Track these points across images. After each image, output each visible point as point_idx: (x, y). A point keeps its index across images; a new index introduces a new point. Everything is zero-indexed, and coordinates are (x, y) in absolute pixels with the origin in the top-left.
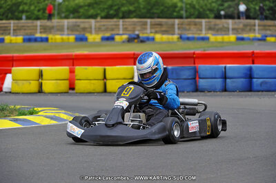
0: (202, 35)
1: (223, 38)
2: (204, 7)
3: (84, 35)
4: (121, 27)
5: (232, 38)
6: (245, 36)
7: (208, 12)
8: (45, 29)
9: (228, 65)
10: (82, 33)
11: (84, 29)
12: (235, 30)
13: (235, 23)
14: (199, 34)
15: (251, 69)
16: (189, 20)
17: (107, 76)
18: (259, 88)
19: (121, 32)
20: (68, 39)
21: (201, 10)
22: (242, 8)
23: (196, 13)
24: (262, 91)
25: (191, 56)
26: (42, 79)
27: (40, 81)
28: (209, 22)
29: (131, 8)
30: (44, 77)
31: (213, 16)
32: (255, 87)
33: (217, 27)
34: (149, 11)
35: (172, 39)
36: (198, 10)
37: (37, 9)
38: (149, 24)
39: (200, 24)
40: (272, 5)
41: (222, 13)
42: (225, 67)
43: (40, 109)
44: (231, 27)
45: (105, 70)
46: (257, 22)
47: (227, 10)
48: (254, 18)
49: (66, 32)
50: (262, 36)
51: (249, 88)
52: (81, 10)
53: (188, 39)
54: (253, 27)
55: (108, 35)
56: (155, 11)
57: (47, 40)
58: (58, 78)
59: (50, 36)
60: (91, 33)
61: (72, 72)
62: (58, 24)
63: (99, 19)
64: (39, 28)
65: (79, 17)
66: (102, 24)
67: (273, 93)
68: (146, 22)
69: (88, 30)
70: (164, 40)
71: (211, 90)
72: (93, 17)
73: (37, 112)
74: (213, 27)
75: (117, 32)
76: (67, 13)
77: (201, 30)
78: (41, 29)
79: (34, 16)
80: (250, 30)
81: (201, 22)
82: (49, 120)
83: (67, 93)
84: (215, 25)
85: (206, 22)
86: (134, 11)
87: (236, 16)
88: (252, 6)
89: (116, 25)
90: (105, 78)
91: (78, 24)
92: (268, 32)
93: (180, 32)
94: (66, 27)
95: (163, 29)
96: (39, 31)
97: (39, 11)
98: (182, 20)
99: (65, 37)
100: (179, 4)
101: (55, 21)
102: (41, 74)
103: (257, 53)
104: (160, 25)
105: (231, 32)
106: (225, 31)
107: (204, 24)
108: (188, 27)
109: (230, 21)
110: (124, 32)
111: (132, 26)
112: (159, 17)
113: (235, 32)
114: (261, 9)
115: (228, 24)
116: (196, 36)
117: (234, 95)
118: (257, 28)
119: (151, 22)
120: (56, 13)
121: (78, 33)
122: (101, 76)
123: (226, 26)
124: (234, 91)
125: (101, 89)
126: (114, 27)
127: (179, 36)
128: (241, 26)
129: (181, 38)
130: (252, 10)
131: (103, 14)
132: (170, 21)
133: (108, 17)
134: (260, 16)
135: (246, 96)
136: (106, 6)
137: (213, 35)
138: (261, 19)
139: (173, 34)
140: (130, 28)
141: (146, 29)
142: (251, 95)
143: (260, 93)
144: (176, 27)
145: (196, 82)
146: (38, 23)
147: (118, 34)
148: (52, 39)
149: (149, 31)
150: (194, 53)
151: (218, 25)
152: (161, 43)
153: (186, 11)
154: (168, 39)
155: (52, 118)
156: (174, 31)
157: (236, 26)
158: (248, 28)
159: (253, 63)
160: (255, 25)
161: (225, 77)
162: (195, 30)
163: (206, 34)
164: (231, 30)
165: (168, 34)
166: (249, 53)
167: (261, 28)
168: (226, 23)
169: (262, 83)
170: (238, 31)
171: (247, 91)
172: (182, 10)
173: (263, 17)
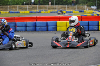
0: (17, 11)
2: (18, 1)
5: (28, 12)
6: (33, 11)
7: (19, 3)
9: (27, 22)
12: (29, 9)
13: (29, 6)
14: (16, 11)
15: (35, 23)
16: (13, 6)
23: (16, 4)
24: (40, 31)
25: (14, 18)
28: (20, 6)
31: (21, 4)
32: (37, 30)
33: (23, 8)
35: (7, 13)
36: (16, 2)
39: (17, 7)
41: (25, 3)
42: (26, 22)
44: (28, 8)
46: (37, 6)
47: (26, 2)
50: (39, 11)
51: (35, 30)
53: (12, 12)
56: (2, 3)
67: (44, 32)
70: (4, 13)
71: (21, 31)
74: (21, 8)
77: (17, 9)
80: (35, 9)
81: (17, 6)
84: (22, 7)
85: (18, 6)
87: (30, 4)
92: (42, 10)
93: (9, 10)
95: (4, 9)
98: (10, 6)
103: (38, 17)
104: (3, 8)
105: (27, 10)
106: (25, 9)
107: (18, 7)
108: (12, 8)
109: (27, 6)
112: (2, 5)
116: (15, 11)
117: (29, 33)
118: (37, 8)
123: (26, 7)
124: (29, 31)
127: (9, 12)
128: (31, 7)
129: (10, 12)
132: (6, 6)
134: (39, 4)
135: (34, 33)
137: (21, 11)
138: (39, 5)
139: (7, 11)
142: (36, 33)
143: (39, 32)
144: (8, 8)
145: (15, 28)
150: (15, 18)
151: (23, 7)
153: (12, 3)
154: (5, 12)
156: (7, 10)
157: (29, 8)
158: (34, 8)
159: (36, 21)
160: (36, 7)
161: (26, 26)
162: (15, 9)
163: (19, 11)
164: (27, 9)
165: (5, 11)
166: (35, 17)
167: (39, 8)
168: (26, 6)
169: (40, 28)
170: (30, 9)
171: (34, 31)
172: (10, 2)
173: (40, 4)
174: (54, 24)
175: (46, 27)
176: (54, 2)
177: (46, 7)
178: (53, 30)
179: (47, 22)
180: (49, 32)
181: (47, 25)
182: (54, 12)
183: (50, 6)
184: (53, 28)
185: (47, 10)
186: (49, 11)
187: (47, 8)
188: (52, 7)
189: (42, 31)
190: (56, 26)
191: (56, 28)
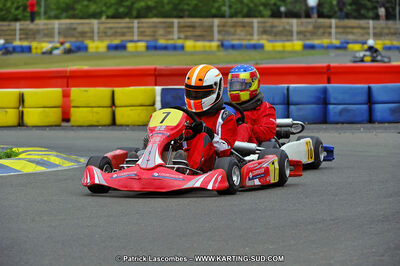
0: (253, 42)
3: (82, 42)
4: (136, 30)
5: (298, 45)
6: (316, 42)
7: (261, 8)
8: (27, 34)
9: (292, 85)
10: (80, 39)
11: (83, 34)
12: (301, 34)
13: (302, 23)
14: (249, 40)
15: (325, 91)
16: (234, 20)
17: (117, 102)
18: (337, 119)
19: (136, 38)
21: (252, 5)
23: (245, 10)
24: (343, 123)
26: (23, 107)
27: (21, 109)
28: (264, 23)
29: (151, 3)
30: (26, 104)
31: (268, 13)
32: (332, 117)
33: (275, 30)
34: (175, 8)
35: (210, 47)
36: (248, 5)
37: (15, 5)
38: (176, 25)
39: (251, 25)
41: (283, 9)
42: (288, 89)
43: (21, 150)
44: (295, 29)
45: (113, 92)
46: (333, 21)
47: (290, 7)
48: (329, 17)
49: (56, 39)
50: (342, 43)
51: (324, 119)
52: (78, 7)
53: (233, 47)
54: (328, 30)
55: (116, 42)
56: (186, 7)
57: (29, 49)
58: (46, 105)
59: (34, 45)
60: (92, 39)
61: (66, 95)
62: (45, 27)
63: (103, 19)
64: (18, 32)
65: (74, 17)
66: (109, 25)
67: (359, 126)
68: (173, 23)
69: (89, 35)
70: (198, 49)
72: (96, 15)
73: (17, 155)
74: (268, 29)
75: (131, 38)
76: (59, 12)
77: (252, 35)
78: (20, 34)
79: (11, 17)
80: (324, 33)
81: (252, 22)
82: (34, 165)
83: (59, 126)
84: (272, 27)
85: (258, 23)
86: (155, 8)
87: (303, 14)
89: (129, 28)
90: (113, 104)
91: (75, 26)
92: (351, 37)
93: (220, 37)
94: (56, 31)
95: (197, 33)
96: (18, 37)
97: (17, 8)
98: (223, 20)
101: (41, 23)
102: (22, 99)
103: (334, 68)
104: (193, 27)
105: (295, 37)
106: (287, 35)
107: (256, 25)
108: (232, 30)
109: (294, 21)
110: (140, 38)
111: (152, 29)
112: (190, 16)
113: (301, 37)
114: (341, 3)
115: (292, 26)
116: (245, 42)
118: (333, 30)
119: (179, 23)
120: (42, 10)
121: (74, 40)
122: (108, 102)
123: (288, 27)
125: (107, 119)
126: (125, 30)
127: (219, 43)
128: (310, 28)
129: (222, 45)
130: (327, 5)
131: (111, 12)
132: (207, 21)
133: (116, 16)
134: (339, 14)
135: (318, 130)
137: (269, 41)
138: (340, 18)
139: (211, 40)
140: (149, 31)
141: (171, 33)
142: (326, 129)
143: (339, 126)
144: (216, 29)
146: (18, 25)
147: (131, 41)
148: (36, 48)
149: (175, 36)
151: (275, 27)
152: (194, 53)
153: (230, 7)
154: (204, 47)
155: (38, 163)
156: (212, 35)
157: (302, 29)
158: (321, 31)
159: (329, 82)
160: (330, 27)
161: (287, 102)
162: (243, 34)
163: (259, 40)
164: (295, 34)
165: (204, 40)
166: (323, 68)
167: (340, 30)
168: (288, 23)
169: (341, 112)
170: (305, 36)
171: (320, 123)
172: (224, 5)
173: (343, 14)
175: (365, 107)
176: (394, 9)
177: (369, 28)
178: (392, 118)
179: (369, 88)
180: (376, 125)
181: (370, 100)
183: (382, 23)
184: (393, 111)
186: (379, 45)
187: (371, 31)
188: (389, 28)
189: (351, 121)
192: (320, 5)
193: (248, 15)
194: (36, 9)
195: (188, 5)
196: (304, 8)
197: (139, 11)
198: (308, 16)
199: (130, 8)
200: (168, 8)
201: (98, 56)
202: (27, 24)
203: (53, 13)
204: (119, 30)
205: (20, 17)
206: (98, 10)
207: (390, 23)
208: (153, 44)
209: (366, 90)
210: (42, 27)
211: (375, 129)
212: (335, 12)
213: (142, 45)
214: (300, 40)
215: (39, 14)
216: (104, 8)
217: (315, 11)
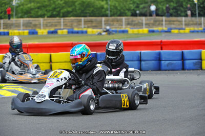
1: (138, 31)
2: (124, 8)
3: (35, 30)
4: (62, 23)
5: (146, 30)
6: (155, 29)
7: (127, 11)
8: (7, 26)
9: (142, 51)
10: (34, 28)
11: (35, 25)
12: (147, 25)
13: (148, 19)
14: (121, 28)
15: (160, 54)
16: (113, 18)
17: (53, 60)
18: (166, 68)
19: (62, 27)
20: (23, 33)
21: (122, 11)
22: (153, 8)
23: (119, 13)
24: (169, 70)
28: (128, 19)
29: (70, 9)
31: (129, 13)
32: (163, 67)
33: (134, 23)
34: (82, 11)
36: (120, 10)
38: (83, 21)
39: (121, 20)
40: (175, 5)
41: (138, 12)
42: (140, 53)
43: (4, 85)
44: (144, 22)
45: (51, 56)
46: (164, 18)
47: (141, 10)
48: (162, 16)
49: (22, 28)
50: (168, 29)
51: (159, 68)
52: (33, 12)
54: (161, 23)
55: (52, 29)
56: (88, 11)
57: (8, 34)
59: (10, 31)
60: (40, 28)
62: (16, 22)
63: (46, 18)
64: (2, 25)
65: (31, 17)
66: (49, 21)
67: (177, 72)
68: (81, 19)
69: (38, 26)
70: (94, 33)
72: (42, 16)
73: (2, 87)
74: (130, 22)
75: (60, 28)
76: (23, 14)
77: (122, 25)
78: (3, 26)
82: (10, 93)
84: (132, 21)
85: (125, 19)
86: (72, 12)
87: (148, 14)
88: (160, 6)
89: (58, 22)
90: (51, 61)
91: (31, 22)
92: (173, 26)
94: (22, 24)
95: (94, 25)
96: (2, 27)
97: (1, 13)
98: (107, 18)
99: (21, 31)
100: (105, 6)
101: (14, 20)
103: (165, 42)
104: (91, 21)
105: (144, 26)
106: (140, 25)
107: (124, 20)
108: (112, 23)
109: (144, 18)
110: (65, 28)
111: (71, 23)
112: (90, 16)
114: (168, 9)
115: (142, 21)
116: (118, 29)
117: (147, 74)
118: (164, 23)
119: (84, 20)
120: (14, 14)
121: (30, 28)
122: (48, 60)
123: (140, 21)
124: (147, 71)
128: (152, 21)
130: (161, 10)
131: (49, 14)
132: (100, 18)
133: (52, 16)
134: (166, 14)
135: (156, 74)
136: (51, 8)
137: (131, 28)
138: (167, 16)
139: (101, 28)
140: (69, 24)
141: (80, 25)
142: (160, 74)
143: (167, 72)
144: (103, 23)
146: (2, 21)
148: (11, 33)
149: (83, 26)
151: (135, 21)
152: (92, 35)
153: (111, 11)
155: (12, 91)
156: (102, 26)
157: (148, 22)
158: (158, 23)
159: (162, 49)
160: (162, 21)
161: (140, 60)
162: (117, 25)
163: (125, 28)
165: (97, 28)
166: (158, 42)
167: (168, 23)
168: (141, 19)
169: (168, 65)
170: (149, 26)
171: (157, 70)
172: (108, 10)
173: (169, 14)
174: (197, 56)
175: (180, 62)
176: (195, 11)
177: (182, 21)
178: (195, 68)
179: (182, 52)
180: (186, 71)
181: (183, 58)
182: (198, 32)
183: (189, 18)
184: (195, 64)
185: (184, 27)
186: (187, 30)
187: (184, 23)
188: (193, 21)
189: (173, 69)
190: (201, 59)
191: (201, 63)
192: (157, 10)
193: (120, 15)
194: (11, 13)
195: (89, 10)
196: (148, 11)
197: (63, 14)
198: (151, 15)
199: (59, 12)
200: (79, 12)
201: (43, 37)
202: (7, 21)
203: (20, 15)
204: (53, 23)
205: (3, 17)
206: (43, 13)
207: (194, 19)
208: (71, 30)
209: (181, 53)
210: (14, 22)
211: (186, 73)
212: (165, 13)
213: (65, 31)
214: (147, 28)
215: (12, 15)
216: (46, 13)
217: (154, 13)
